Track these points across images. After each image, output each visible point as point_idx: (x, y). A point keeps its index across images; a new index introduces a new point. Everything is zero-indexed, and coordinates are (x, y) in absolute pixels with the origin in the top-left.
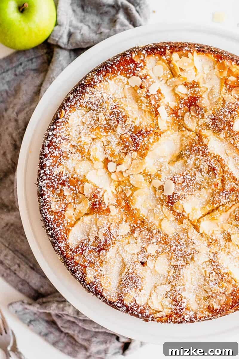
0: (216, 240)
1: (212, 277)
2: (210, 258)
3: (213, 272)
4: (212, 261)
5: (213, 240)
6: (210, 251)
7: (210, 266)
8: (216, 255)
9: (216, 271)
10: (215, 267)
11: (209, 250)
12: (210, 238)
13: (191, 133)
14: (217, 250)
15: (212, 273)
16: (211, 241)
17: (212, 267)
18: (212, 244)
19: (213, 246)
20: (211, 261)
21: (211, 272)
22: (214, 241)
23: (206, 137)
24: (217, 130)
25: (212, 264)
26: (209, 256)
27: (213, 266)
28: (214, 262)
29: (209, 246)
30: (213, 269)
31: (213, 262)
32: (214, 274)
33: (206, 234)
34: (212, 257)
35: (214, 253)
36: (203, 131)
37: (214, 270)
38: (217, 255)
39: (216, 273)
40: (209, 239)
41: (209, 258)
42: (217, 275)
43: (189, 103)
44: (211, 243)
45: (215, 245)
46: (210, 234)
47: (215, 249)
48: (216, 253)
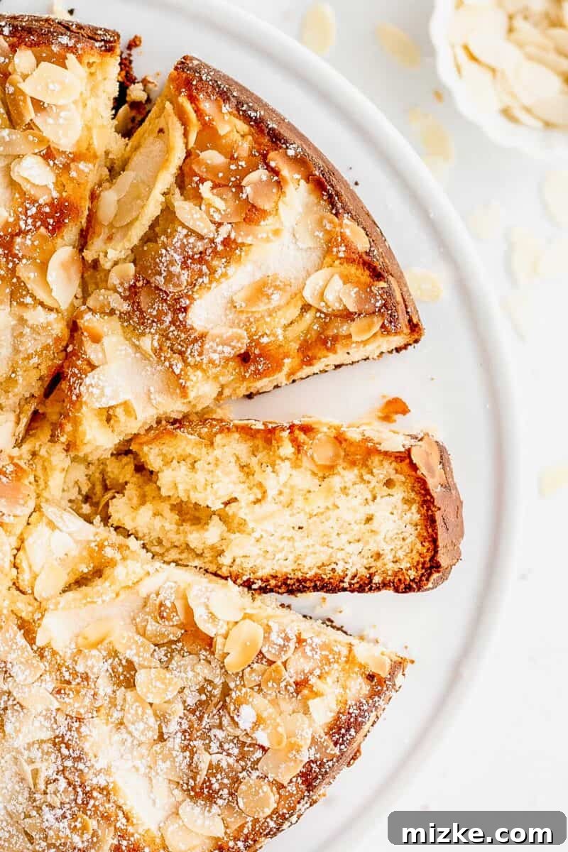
0: (86, 678)
1: (55, 793)
2: (57, 732)
3: (61, 778)
4: (62, 742)
5: (75, 674)
6: (58, 710)
7: (53, 757)
8: (76, 725)
9: (70, 777)
10: (69, 763)
11: (56, 705)
12: (67, 667)
13: (53, 316)
14: (82, 711)
15: (55, 780)
16: (67, 676)
17: (59, 762)
18: (71, 690)
19: (72, 695)
20: (57, 740)
21: (55, 776)
22: (79, 680)
23: (96, 339)
24: (136, 319)
25: (59, 751)
26: (55, 726)
27: (64, 758)
28: (68, 747)
29: (59, 692)
30: (61, 768)
31: (63, 746)
32: (62, 784)
33: (54, 653)
34: (63, 730)
35: (72, 718)
36: (88, 316)
37: (63, 770)
38: (80, 726)
39: (69, 784)
40: (64, 669)
41: (53, 730)
42: (70, 789)
43: (53, 217)
44: (69, 683)
45: (78, 692)
46: (68, 655)
47: (75, 705)
48: (79, 720)
